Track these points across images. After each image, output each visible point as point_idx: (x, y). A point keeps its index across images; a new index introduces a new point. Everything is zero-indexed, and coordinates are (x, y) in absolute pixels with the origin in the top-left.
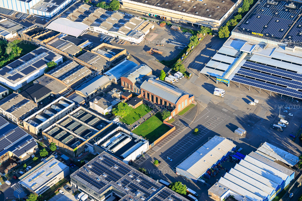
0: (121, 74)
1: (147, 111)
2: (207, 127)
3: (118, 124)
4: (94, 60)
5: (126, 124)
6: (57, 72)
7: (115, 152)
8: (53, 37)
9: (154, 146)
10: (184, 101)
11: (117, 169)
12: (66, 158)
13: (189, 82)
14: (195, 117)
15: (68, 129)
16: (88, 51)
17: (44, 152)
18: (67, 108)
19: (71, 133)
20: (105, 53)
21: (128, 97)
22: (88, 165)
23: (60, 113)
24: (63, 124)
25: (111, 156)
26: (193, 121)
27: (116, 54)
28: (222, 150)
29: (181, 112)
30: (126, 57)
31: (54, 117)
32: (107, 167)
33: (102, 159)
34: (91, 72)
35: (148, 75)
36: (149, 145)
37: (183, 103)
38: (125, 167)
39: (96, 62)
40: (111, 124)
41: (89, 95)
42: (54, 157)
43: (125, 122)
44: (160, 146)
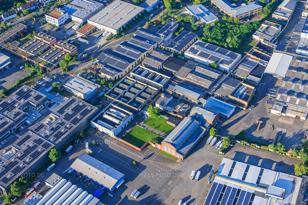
0: (211, 107)
1: (165, 131)
2: (144, 172)
3: (145, 116)
4: (227, 87)
5: (145, 121)
6: (202, 69)
7: (104, 117)
8: (259, 59)
9: (117, 140)
10: (171, 149)
11: (77, 118)
12: (101, 95)
13: (213, 154)
14: (158, 163)
15: (130, 88)
16: (243, 81)
17: (103, 81)
18: (156, 83)
19: (125, 91)
20: (241, 92)
21: (178, 116)
22: (83, 103)
23: (152, 82)
24: (136, 85)
25: (92, 112)
26: (152, 162)
27: (242, 99)
28: (103, 180)
29: (164, 153)
30: (243, 107)
31: (147, 80)
32: (80, 112)
33: (89, 108)
34: (208, 88)
35: (208, 121)
36: (115, 135)
37: (169, 149)
38: (79, 121)
39: (225, 89)
40: (137, 109)
41: (176, 92)
42: (99, 87)
43: (148, 120)
44: (117, 144)
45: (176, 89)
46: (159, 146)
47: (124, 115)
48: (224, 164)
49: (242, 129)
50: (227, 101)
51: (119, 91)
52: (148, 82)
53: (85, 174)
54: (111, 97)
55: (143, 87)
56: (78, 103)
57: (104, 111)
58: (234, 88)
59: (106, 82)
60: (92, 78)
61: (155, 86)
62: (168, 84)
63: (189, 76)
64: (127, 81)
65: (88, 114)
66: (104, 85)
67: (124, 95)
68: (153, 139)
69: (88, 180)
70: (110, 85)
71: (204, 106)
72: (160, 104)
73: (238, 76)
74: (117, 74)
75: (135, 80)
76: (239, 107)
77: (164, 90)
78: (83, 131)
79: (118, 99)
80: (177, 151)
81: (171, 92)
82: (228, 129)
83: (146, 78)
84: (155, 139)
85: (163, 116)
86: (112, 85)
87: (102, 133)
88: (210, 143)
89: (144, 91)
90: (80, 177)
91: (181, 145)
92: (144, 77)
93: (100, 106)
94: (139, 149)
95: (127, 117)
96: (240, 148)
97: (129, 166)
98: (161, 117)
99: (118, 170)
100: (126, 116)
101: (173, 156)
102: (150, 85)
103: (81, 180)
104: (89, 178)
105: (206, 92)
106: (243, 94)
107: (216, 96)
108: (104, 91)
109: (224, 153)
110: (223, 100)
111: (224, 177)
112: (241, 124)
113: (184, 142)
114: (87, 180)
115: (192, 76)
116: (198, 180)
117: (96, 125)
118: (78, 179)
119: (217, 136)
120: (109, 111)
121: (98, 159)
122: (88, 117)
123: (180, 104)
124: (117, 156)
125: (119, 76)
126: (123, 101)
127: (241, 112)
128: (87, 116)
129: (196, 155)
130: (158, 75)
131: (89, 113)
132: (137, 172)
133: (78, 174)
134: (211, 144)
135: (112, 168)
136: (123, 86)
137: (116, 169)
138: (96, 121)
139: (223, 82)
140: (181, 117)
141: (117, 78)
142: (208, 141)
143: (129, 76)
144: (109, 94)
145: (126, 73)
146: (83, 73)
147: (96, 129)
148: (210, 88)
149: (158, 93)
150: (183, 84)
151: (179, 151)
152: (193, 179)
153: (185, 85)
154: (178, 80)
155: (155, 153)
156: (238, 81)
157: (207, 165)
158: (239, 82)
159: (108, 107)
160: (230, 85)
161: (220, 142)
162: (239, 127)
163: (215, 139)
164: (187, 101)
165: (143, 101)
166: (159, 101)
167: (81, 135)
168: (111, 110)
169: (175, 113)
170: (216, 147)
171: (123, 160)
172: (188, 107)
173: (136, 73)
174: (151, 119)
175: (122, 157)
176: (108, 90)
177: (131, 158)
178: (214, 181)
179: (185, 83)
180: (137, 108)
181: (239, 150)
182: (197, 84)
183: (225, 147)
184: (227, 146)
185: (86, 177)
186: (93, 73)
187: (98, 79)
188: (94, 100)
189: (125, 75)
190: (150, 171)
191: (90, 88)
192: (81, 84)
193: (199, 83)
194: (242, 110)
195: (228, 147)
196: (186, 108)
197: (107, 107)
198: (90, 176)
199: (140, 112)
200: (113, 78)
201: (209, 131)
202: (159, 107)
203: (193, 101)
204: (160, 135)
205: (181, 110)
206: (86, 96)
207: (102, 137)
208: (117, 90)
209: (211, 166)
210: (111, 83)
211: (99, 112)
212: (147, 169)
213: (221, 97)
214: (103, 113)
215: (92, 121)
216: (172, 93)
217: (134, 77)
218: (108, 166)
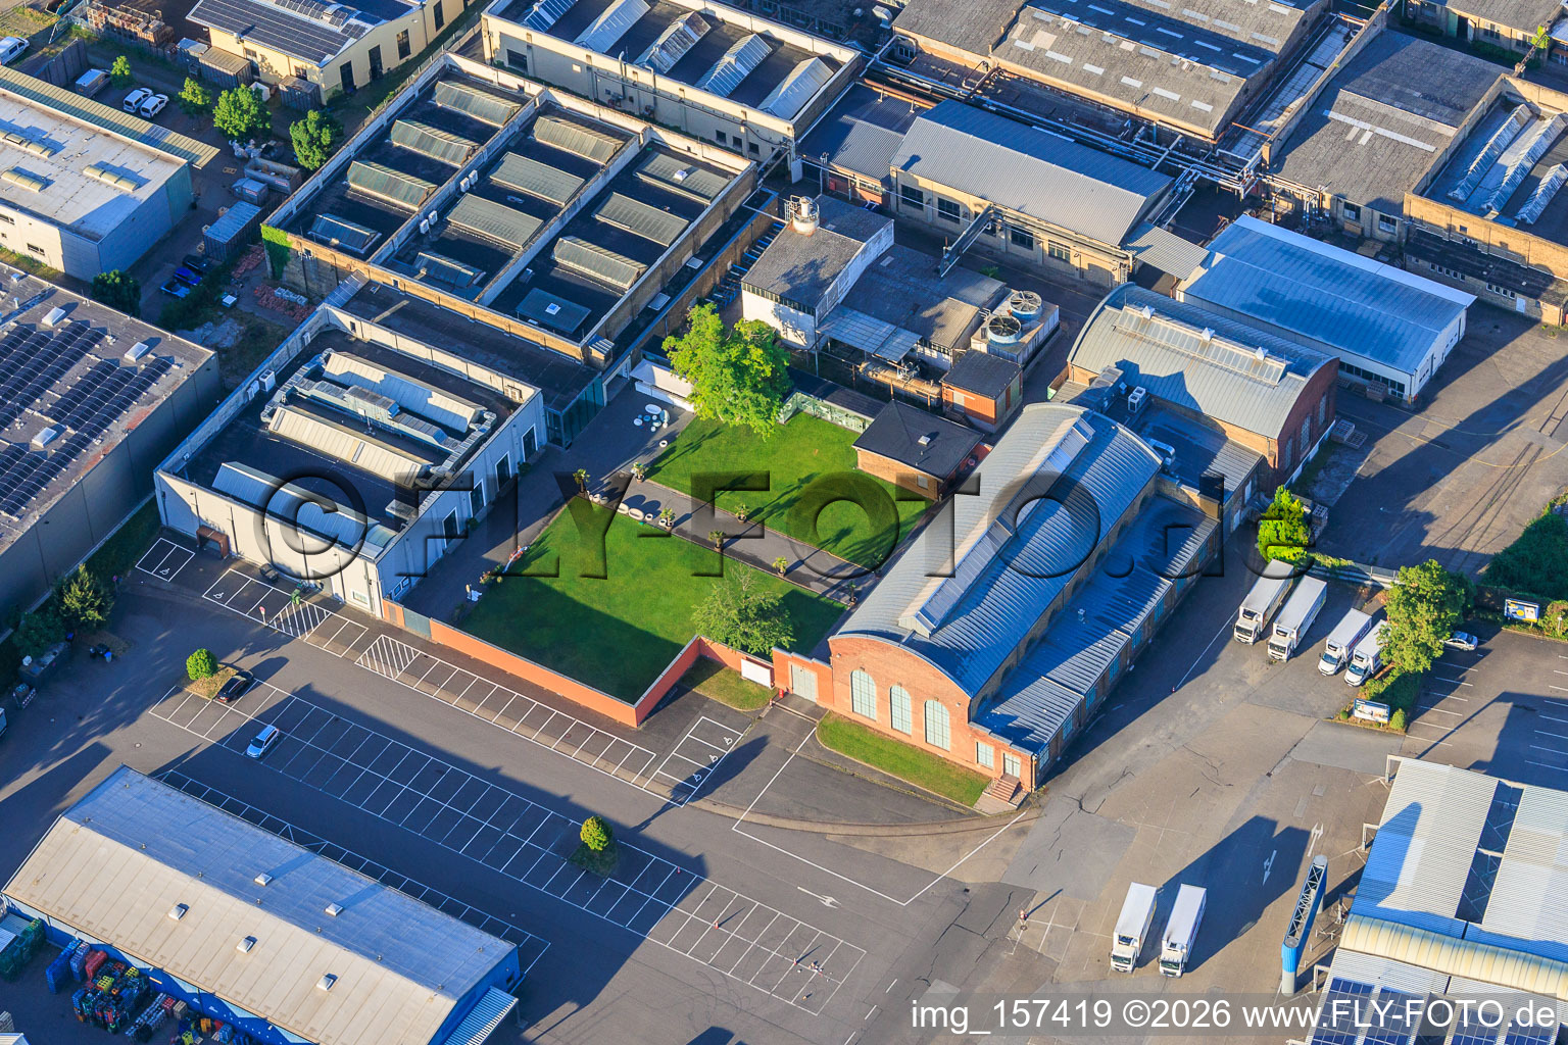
0: (1251, 307)
1: (845, 542)
2: (686, 912)
3: (652, 409)
4: (1384, 120)
5: (656, 455)
7: (271, 428)
9: (413, 640)
10: (920, 697)
11: (27, 446)
12: (226, 227)
13: (1297, 726)
14: (806, 826)
15: (494, 162)
16: (1519, 68)
17: (237, 105)
18: (733, 109)
19: (449, 185)
20: (1513, 161)
21: (959, 397)
22: (69, 308)
23: (693, 95)
24: (547, 132)
25: (161, 390)
26: (755, 819)
27: (1522, 226)
28: (321, 1002)
29: (857, 734)
30: (1536, 296)
31: (645, 78)
32: (54, 394)
33: (130, 357)
34: (1206, 133)
35: (1233, 434)
36: (387, 595)
37: (903, 699)
38: (43, 480)
39: (1363, 141)
40: (571, 349)
41: (924, 183)
42: (201, 163)
43: (681, 443)
44: (414, 671)
45: (915, 159)
46: (803, 678)
47: (462, 411)
48: (1413, 811)
49: (1547, 493)
50: (1392, 253)
51: (391, 187)
52: (648, 100)
53: (142, 951)
54: (325, 243)
55: (612, 143)
56: (24, 307)
57: (269, 380)
58: (1450, 132)
59: (261, 111)
60: (128, 84)
61: (721, 136)
62: (843, 108)
63: (1028, 35)
64: (464, 101)
65: (124, 405)
66: (243, 138)
67: (442, 222)
68: (745, 618)
69: (179, 1007)
70: (305, 139)
71: (1181, 297)
72: (783, 299)
73: (1473, 20)
74: (357, 32)
75: (533, 89)
76: (1498, 296)
77: (810, 172)
78: (87, 569)
79: (389, 264)
80: (982, 714)
81: (869, 189)
82: (1420, 503)
83: (630, 59)
84: (763, 613)
85: (811, 405)
86: (326, 138)
87: (263, 575)
88: (1263, 634)
89: (626, 182)
90: (105, 983)
91: (1011, 661)
92: (612, 53)
93: (229, 332)
94: (625, 713)
95: (487, 426)
96: (1545, 664)
97: (547, 867)
98: (797, 412)
99: (452, 910)
100: (480, 420)
101: (943, 762)
102: (676, 130)
103: (110, 1015)
104: (189, 990)
105: (1194, 171)
106: (1528, 181)
107: (1284, 206)
108: (250, 200)
109: (1399, 716)
110: (1353, 243)
111: (1420, 924)
112: (1530, 454)
113: (1039, 634)
114: (170, 1014)
115: (1055, 28)
116: (1189, 965)
117: (211, 508)
118: (79, 1005)
119: (1329, 561)
120: (317, 375)
121: (253, 818)
122: (133, 434)
123: (967, 292)
124: (422, 785)
125: (375, 54)
126: (436, 278)
127: (1526, 340)
128: (118, 431)
129: (1144, 741)
130: (744, 32)
131: (134, 395)
132: (621, 915)
133: (83, 963)
134: (1275, 639)
135: (392, 894)
136: (422, 141)
137: (433, 901)
138: (201, 473)
139: (1342, 78)
140: (985, 406)
141: (361, 77)
142: (1250, 614)
143: (471, 49)
144: (300, 224)
145: (439, 22)
146: (37, 41)
147: (203, 540)
148: (1229, 133)
149: (758, 200)
150: (978, 104)
151: (998, 711)
152: (1141, 962)
153: (1000, 113)
154: (929, 74)
155: (775, 744)
156: (1478, 62)
157: (1259, 826)
158: (1481, 77)
159: (308, 338)
160: (1406, 103)
161: (1355, 620)
162: (1517, 480)
163: (1311, 590)
164: (1028, 262)
165: (620, 274)
166: (772, 265)
167: (72, 601)
168: (338, 364)
169: (927, 371)
170: (1328, 668)
171: (481, 811)
172: (1042, 316)
173: (538, 25)
174: (706, 433)
175: (474, 789)
176: (283, 183)
177: (561, 792)
178: (1334, 972)
179: (993, 96)
180: (575, 337)
181: (1536, 687)
182: (1107, 108)
183: (1409, 661)
184: (1427, 649)
185: (153, 986)
186: (133, 36)
187: (190, 92)
188: (160, 279)
189: (432, 48)
190: (741, 908)
191: (122, 174)
192: (30, 136)
193: (1123, 91)
194: (1529, 322)
195: (1435, 662)
196: (1024, 320)
197: (293, 345)
198: (193, 971)
199: (605, 372)
200: (324, 77)
201: (1250, 527)
202: (776, 324)
203: (1081, 259)
204: (804, 580)
205: (979, 346)
206: (93, 245)
207: (269, 615)
208: (369, 182)
209: (1297, 839)
210: (312, 115)
211: (222, 392)
212: (712, 885)
213: (1333, 219)
214: (264, 398)
215: (168, 471)
216: (885, 197)
217: (516, 62)
218: (348, 871)
